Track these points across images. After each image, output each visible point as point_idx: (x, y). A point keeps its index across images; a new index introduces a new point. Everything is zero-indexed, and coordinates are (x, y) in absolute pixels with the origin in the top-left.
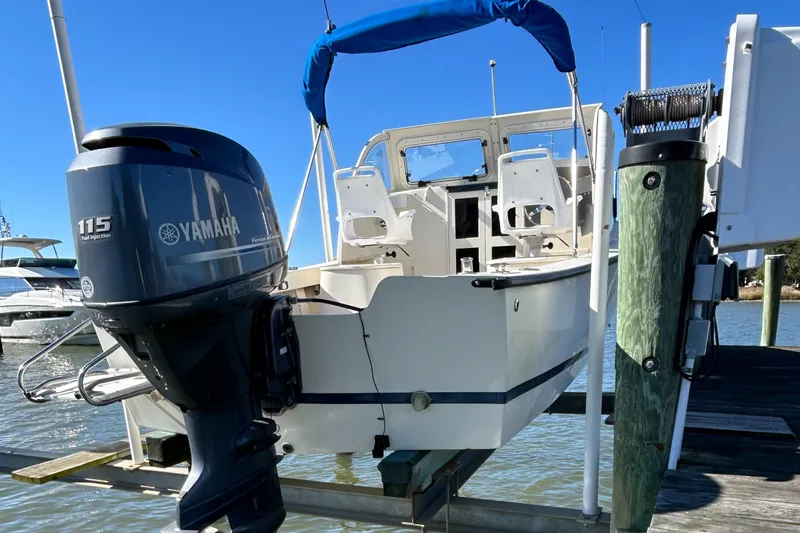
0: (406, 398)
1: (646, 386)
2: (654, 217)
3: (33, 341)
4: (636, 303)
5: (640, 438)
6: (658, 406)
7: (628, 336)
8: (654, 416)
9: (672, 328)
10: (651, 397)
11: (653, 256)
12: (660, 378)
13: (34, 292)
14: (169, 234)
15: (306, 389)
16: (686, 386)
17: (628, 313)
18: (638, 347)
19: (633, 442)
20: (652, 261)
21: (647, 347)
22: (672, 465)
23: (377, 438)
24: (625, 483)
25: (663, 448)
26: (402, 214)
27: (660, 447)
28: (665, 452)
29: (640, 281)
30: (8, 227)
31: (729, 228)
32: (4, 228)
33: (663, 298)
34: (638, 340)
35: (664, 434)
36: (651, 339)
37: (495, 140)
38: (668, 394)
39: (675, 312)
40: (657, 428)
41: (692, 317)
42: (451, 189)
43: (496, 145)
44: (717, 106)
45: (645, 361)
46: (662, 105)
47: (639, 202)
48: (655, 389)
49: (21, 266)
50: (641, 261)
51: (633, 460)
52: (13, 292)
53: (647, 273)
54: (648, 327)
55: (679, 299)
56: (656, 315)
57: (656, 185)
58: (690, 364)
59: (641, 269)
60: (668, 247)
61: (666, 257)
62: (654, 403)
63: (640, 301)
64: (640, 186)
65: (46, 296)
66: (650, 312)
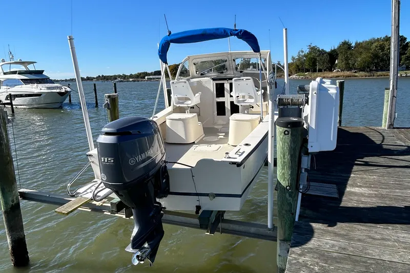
0: (207, 195)
1: (287, 195)
2: (288, 143)
3: (25, 107)
4: (283, 169)
5: (286, 211)
6: (291, 201)
7: (281, 178)
8: (290, 204)
9: (295, 177)
10: (289, 198)
11: (288, 155)
12: (292, 192)
13: (24, 86)
14: (132, 161)
15: (171, 190)
16: (300, 195)
17: (281, 171)
18: (284, 182)
19: (284, 212)
20: (287, 157)
21: (287, 182)
22: (297, 219)
23: (197, 206)
24: (281, 224)
25: (294, 214)
26: (197, 95)
27: (293, 214)
28: (294, 215)
29: (284, 162)
30: (13, 56)
31: (312, 147)
32: (11, 57)
33: (292, 168)
34: (284, 180)
35: (294, 209)
36: (288, 181)
37: (230, 59)
38: (294, 197)
39: (295, 172)
40: (291, 208)
41: (301, 172)
42: (214, 80)
43: (230, 62)
44: (307, 102)
45: (287, 187)
46: (290, 101)
47: (283, 138)
48: (290, 196)
49: (19, 74)
50: (284, 156)
51: (284, 217)
52: (15, 85)
53: (286, 160)
54: (287, 176)
55: (297, 168)
56: (290, 173)
57: (288, 134)
58: (301, 187)
59: (284, 159)
60: (292, 153)
61: (292, 156)
62: (290, 200)
63: (284, 168)
64: (283, 134)
65: (29, 88)
66: (288, 173)
